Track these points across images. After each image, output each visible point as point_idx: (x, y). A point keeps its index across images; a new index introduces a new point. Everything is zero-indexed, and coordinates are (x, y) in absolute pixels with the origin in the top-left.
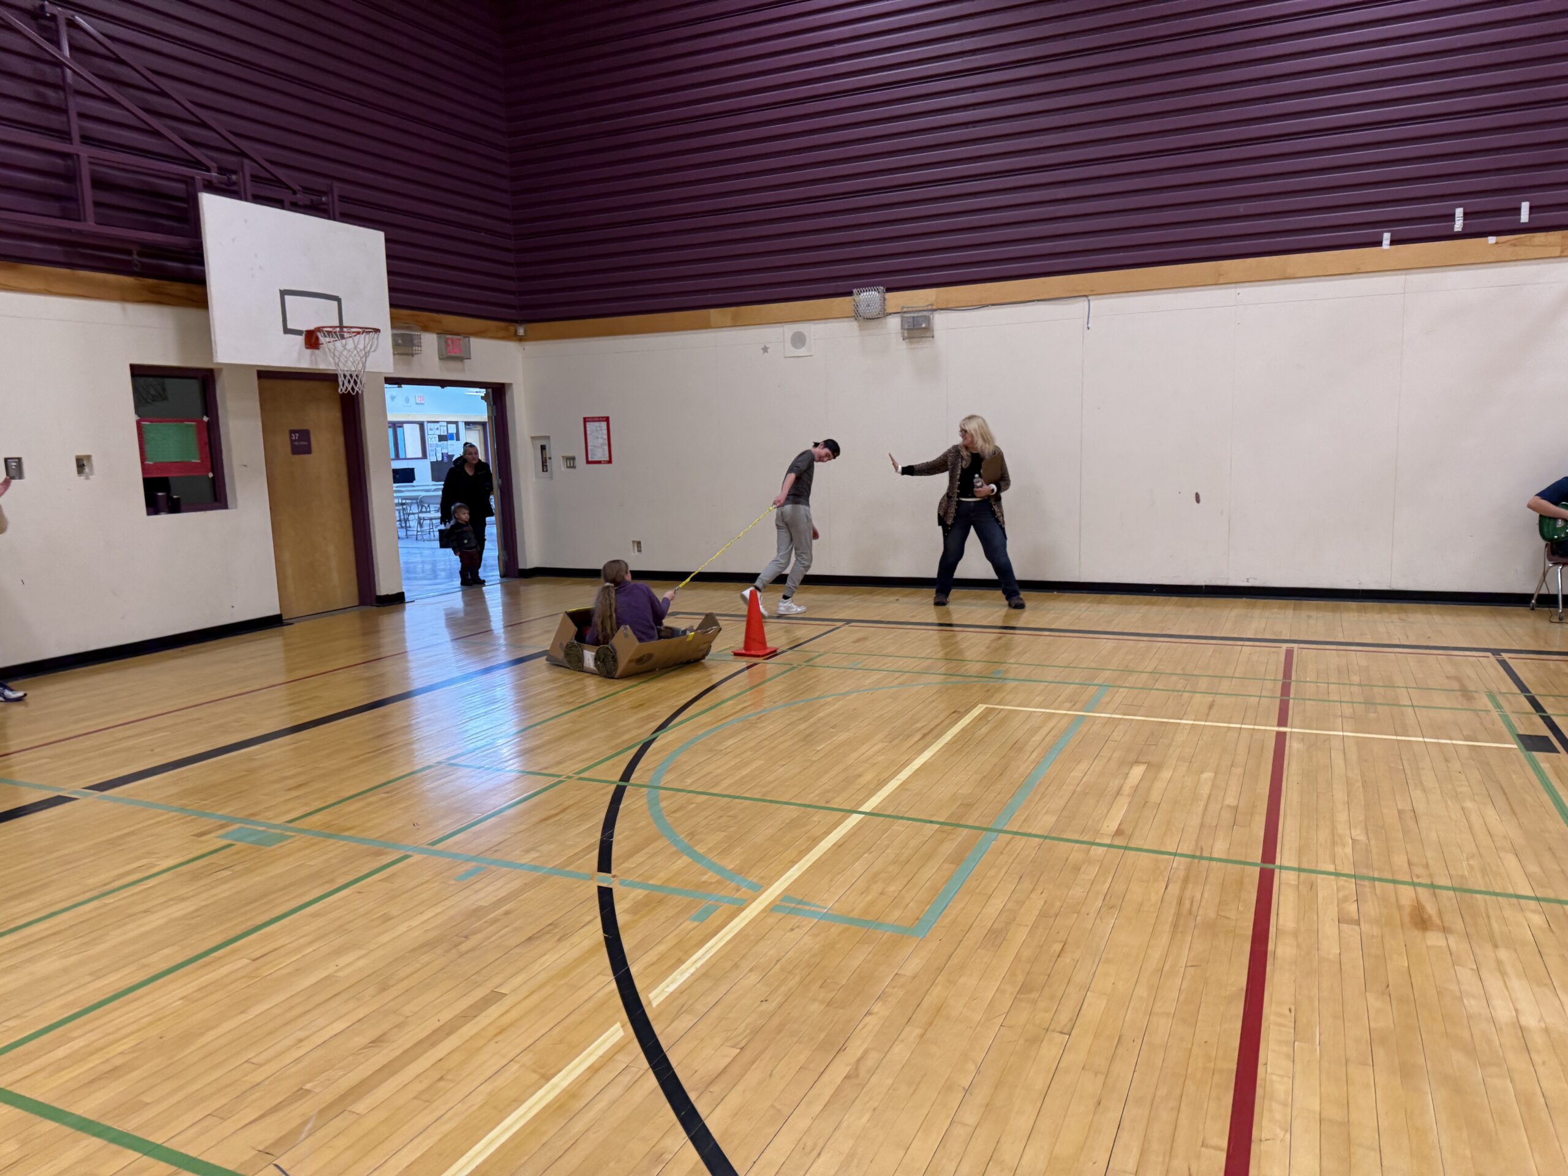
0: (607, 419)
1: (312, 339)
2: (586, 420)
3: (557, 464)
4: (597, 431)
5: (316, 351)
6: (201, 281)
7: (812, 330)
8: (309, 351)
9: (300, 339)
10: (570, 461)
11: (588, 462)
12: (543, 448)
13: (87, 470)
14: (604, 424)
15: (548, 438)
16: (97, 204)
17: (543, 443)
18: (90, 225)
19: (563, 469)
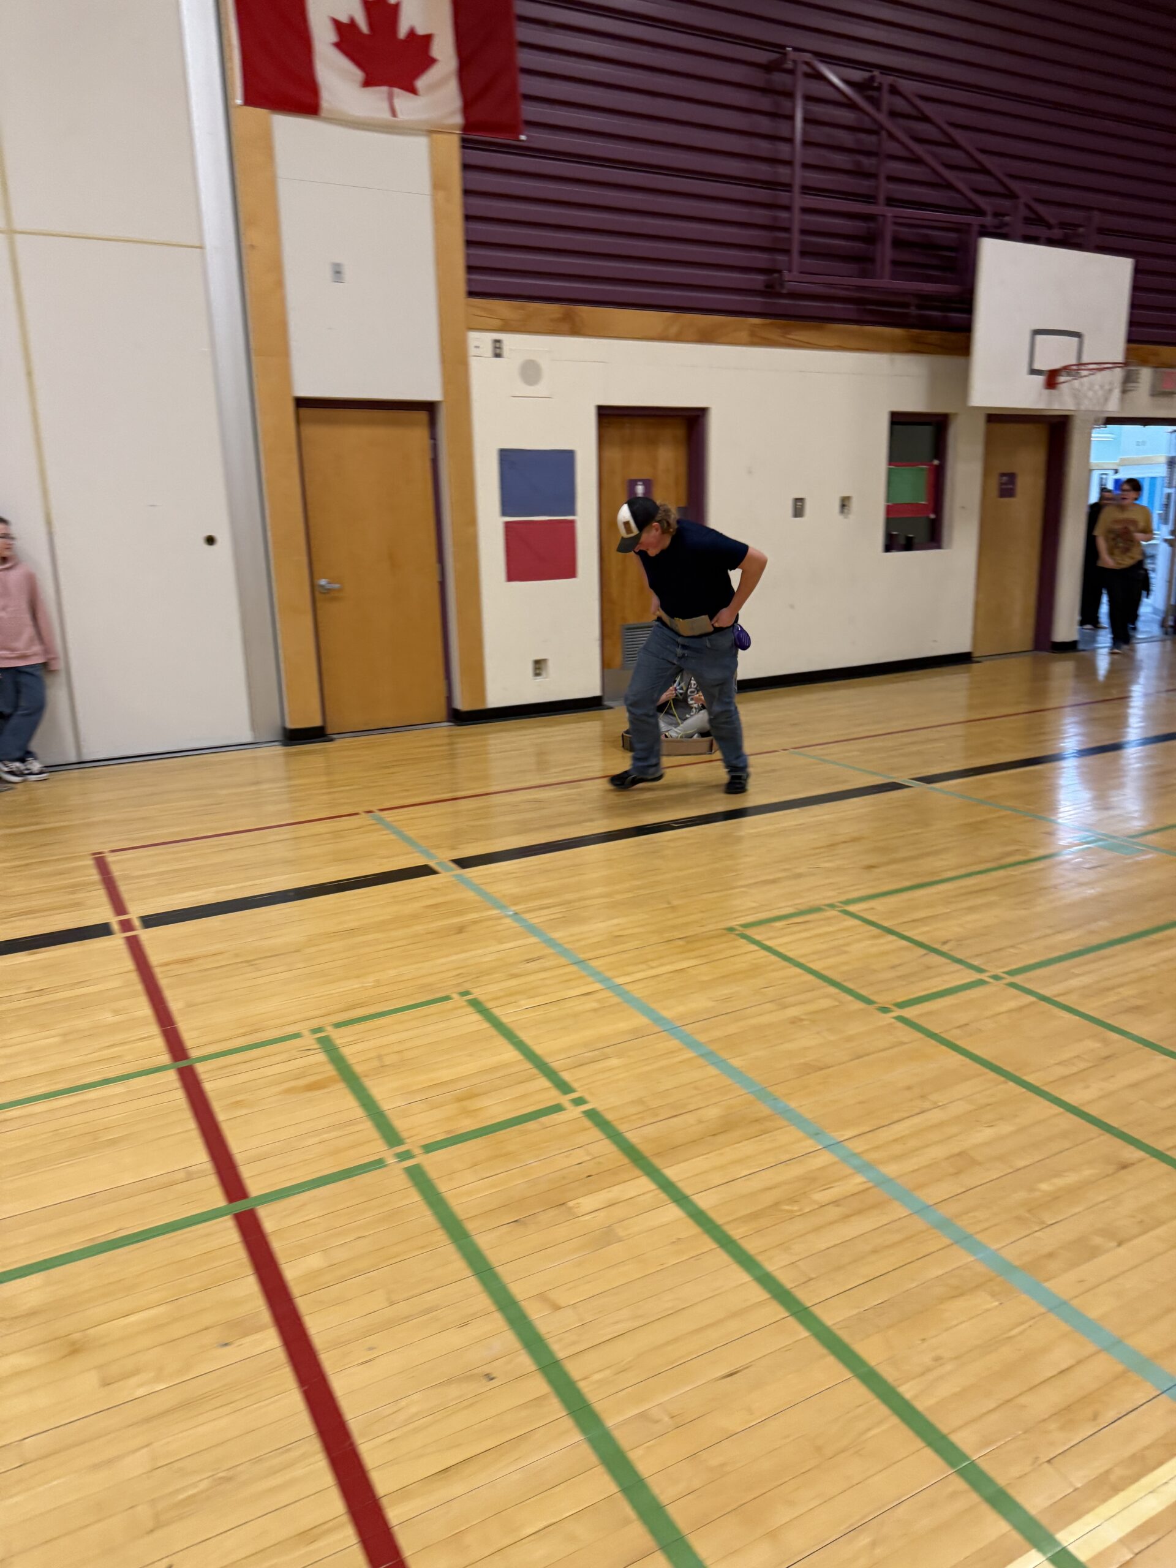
1: (1052, 379)
5: (1053, 391)
6: (965, 329)
8: (1047, 391)
9: (1040, 379)
13: (846, 511)
16: (895, 263)
18: (885, 282)
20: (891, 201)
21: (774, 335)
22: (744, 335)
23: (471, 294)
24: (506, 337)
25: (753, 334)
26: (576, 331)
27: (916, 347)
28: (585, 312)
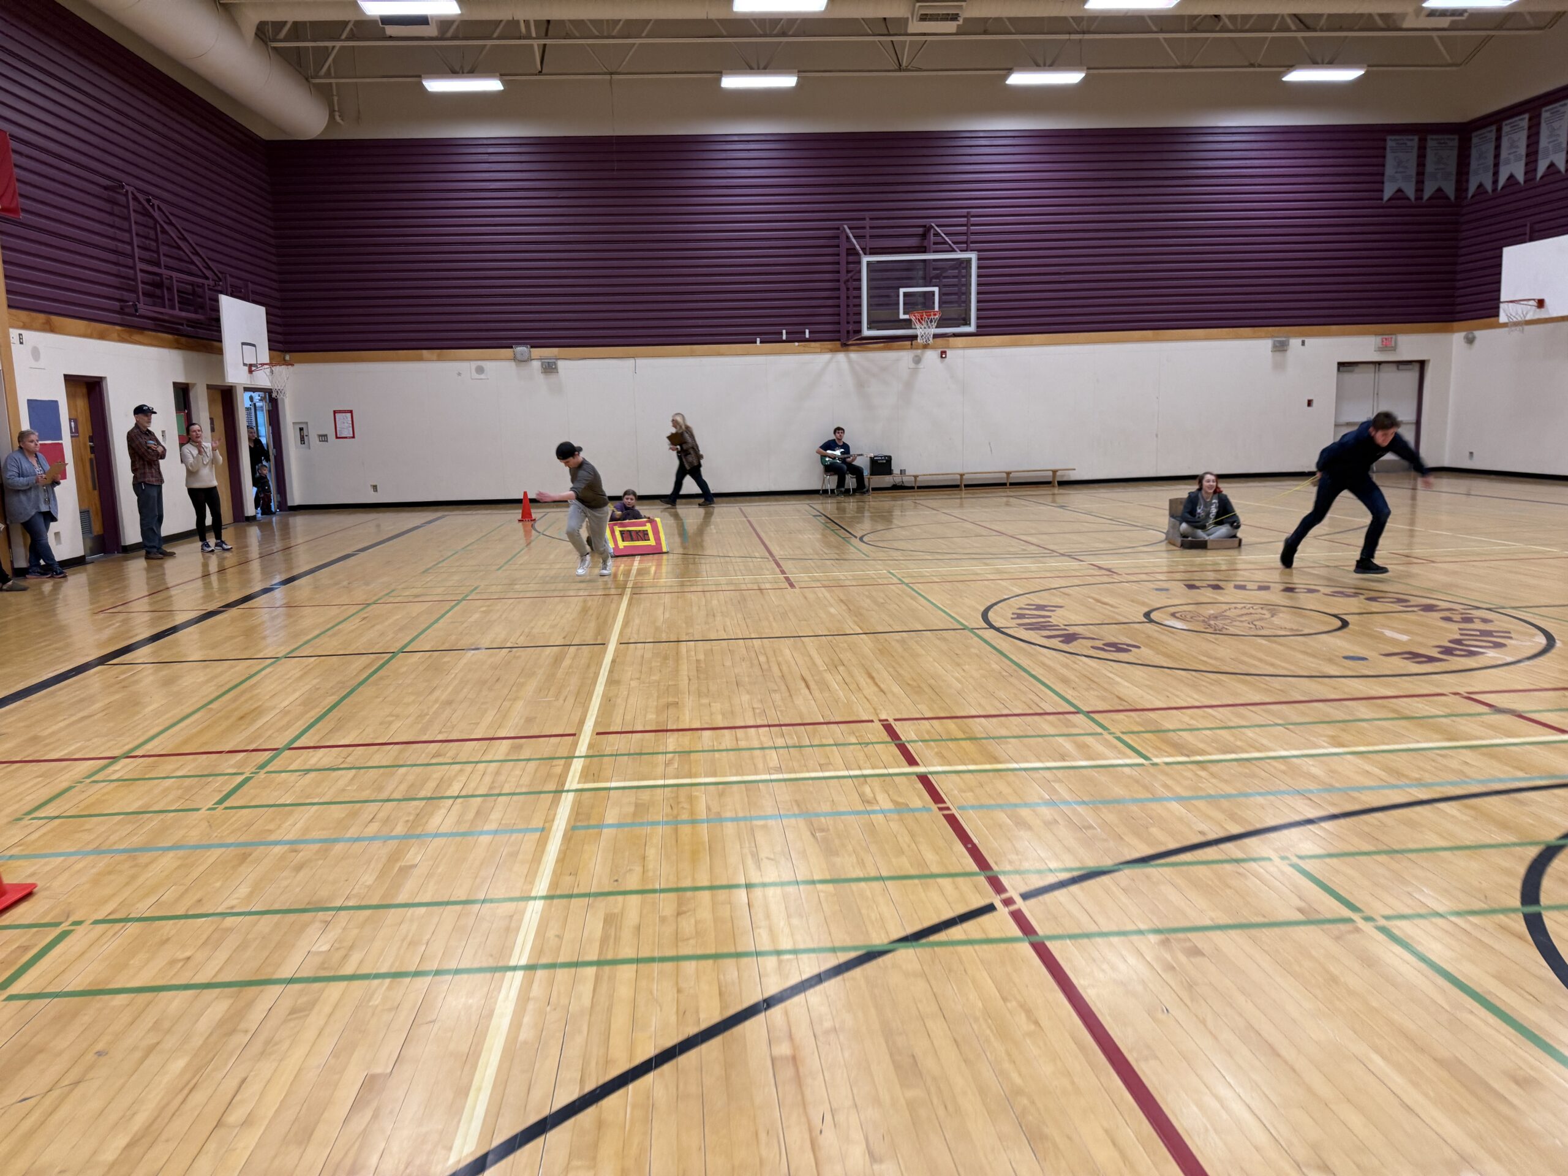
0: (351, 412)
1: (251, 368)
2: (335, 412)
3: (313, 439)
4: (344, 421)
6: (217, 340)
7: (488, 365)
8: (249, 375)
9: (246, 368)
10: (323, 438)
11: (337, 438)
12: (301, 429)
14: (349, 415)
15: (307, 423)
17: (301, 426)
19: (318, 442)
20: (167, 267)
21: (126, 336)
22: (115, 335)
23: (9, 306)
24: (24, 332)
25: (119, 335)
26: (51, 329)
27: (178, 346)
28: (55, 319)
